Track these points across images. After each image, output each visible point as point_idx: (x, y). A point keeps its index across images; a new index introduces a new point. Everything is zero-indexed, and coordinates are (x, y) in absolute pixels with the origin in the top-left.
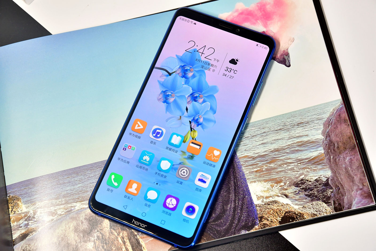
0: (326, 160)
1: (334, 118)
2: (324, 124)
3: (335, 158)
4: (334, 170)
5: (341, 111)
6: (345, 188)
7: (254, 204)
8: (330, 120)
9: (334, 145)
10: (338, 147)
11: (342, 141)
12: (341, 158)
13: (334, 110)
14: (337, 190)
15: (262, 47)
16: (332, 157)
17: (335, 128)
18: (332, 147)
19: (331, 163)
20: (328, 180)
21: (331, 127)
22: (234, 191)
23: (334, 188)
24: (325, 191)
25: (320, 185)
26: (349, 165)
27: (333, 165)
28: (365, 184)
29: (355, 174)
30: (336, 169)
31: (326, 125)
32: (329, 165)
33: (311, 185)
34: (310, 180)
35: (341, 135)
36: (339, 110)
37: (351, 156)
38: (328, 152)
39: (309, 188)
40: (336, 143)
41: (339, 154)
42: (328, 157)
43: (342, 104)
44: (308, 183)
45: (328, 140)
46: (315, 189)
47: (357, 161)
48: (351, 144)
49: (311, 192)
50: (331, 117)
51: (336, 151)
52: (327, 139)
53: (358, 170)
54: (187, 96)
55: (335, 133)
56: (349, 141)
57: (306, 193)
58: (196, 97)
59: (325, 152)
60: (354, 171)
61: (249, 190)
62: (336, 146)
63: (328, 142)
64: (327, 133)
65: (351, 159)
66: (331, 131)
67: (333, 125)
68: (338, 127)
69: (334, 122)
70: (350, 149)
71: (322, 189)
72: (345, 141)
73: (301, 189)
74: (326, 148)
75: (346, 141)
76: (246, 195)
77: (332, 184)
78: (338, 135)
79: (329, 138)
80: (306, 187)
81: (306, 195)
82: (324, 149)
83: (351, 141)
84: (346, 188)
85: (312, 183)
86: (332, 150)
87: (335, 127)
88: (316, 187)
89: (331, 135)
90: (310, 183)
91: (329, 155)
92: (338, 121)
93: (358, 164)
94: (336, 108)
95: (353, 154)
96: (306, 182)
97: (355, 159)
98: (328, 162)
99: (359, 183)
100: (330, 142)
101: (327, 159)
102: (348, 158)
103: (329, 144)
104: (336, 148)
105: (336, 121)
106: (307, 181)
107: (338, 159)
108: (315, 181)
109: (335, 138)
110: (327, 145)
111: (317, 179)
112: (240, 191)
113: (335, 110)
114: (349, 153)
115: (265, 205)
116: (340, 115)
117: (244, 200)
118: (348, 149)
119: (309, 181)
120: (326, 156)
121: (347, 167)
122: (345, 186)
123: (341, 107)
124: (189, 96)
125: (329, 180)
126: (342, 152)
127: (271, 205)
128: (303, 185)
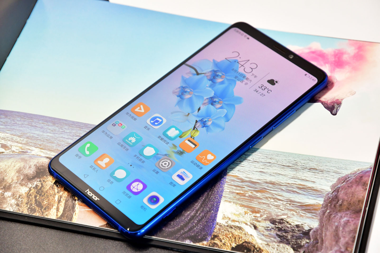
0: (320, 212)
1: (354, 177)
2: (339, 179)
3: (331, 213)
4: (323, 224)
5: (365, 174)
6: (324, 245)
7: (216, 221)
8: (348, 178)
9: (338, 201)
10: (341, 205)
11: (348, 201)
12: (339, 216)
13: (358, 171)
14: (315, 243)
15: (310, 78)
16: (328, 211)
17: (348, 186)
18: (334, 202)
19: (323, 216)
20: (310, 230)
21: (345, 184)
22: (203, 201)
23: (312, 240)
24: (301, 239)
25: (298, 231)
26: (343, 226)
27: (325, 219)
28: (349, 249)
29: (345, 236)
30: (326, 224)
31: (341, 181)
32: (320, 217)
33: (288, 228)
34: (290, 222)
35: (351, 195)
36: (364, 172)
37: (350, 217)
38: (327, 205)
39: (284, 230)
40: (341, 200)
41: (338, 211)
42: (324, 210)
43: (371, 168)
44: (287, 224)
45: (333, 195)
46: (291, 234)
47: (354, 225)
48: (357, 208)
49: (284, 234)
50: (351, 175)
51: (336, 207)
52: (334, 193)
53: (350, 233)
54: (205, 98)
55: (345, 192)
56: (357, 204)
57: (279, 233)
58: (215, 102)
59: (324, 204)
60: (344, 233)
61: (219, 207)
62: (340, 203)
63: (334, 196)
64: (338, 188)
65: (348, 220)
66: (343, 188)
67: (348, 183)
68: (352, 187)
69: (351, 181)
70: (353, 212)
71: (299, 236)
72: (352, 202)
73: (275, 227)
74: (327, 201)
75: (354, 202)
76: (212, 210)
77: (313, 236)
78: (349, 194)
79: (337, 193)
80: (282, 227)
81: (277, 235)
82: (325, 201)
83: (359, 204)
84: (326, 245)
85: (291, 226)
86: (333, 205)
87: (350, 185)
88: (293, 232)
89: (341, 191)
90: (289, 226)
91: (326, 208)
92: (357, 181)
93: (353, 228)
94: (362, 169)
95: (354, 216)
96: (285, 224)
97: (353, 222)
98: (322, 214)
99: (344, 246)
100: (335, 197)
101: (322, 212)
102: (345, 219)
103: (332, 199)
104: (338, 204)
105: (354, 181)
106: (287, 222)
107: (333, 216)
108: (295, 226)
109: (343, 196)
110: (330, 198)
111: (299, 225)
112: (209, 204)
113: (360, 170)
114: (350, 215)
115: (227, 227)
116: (362, 177)
117: (208, 213)
118: (351, 211)
119: (289, 224)
120: (322, 208)
121: (339, 226)
122: (325, 242)
123: (368, 170)
124: (208, 99)
125: (312, 231)
126: (342, 210)
127: (234, 229)
128: (280, 225)
